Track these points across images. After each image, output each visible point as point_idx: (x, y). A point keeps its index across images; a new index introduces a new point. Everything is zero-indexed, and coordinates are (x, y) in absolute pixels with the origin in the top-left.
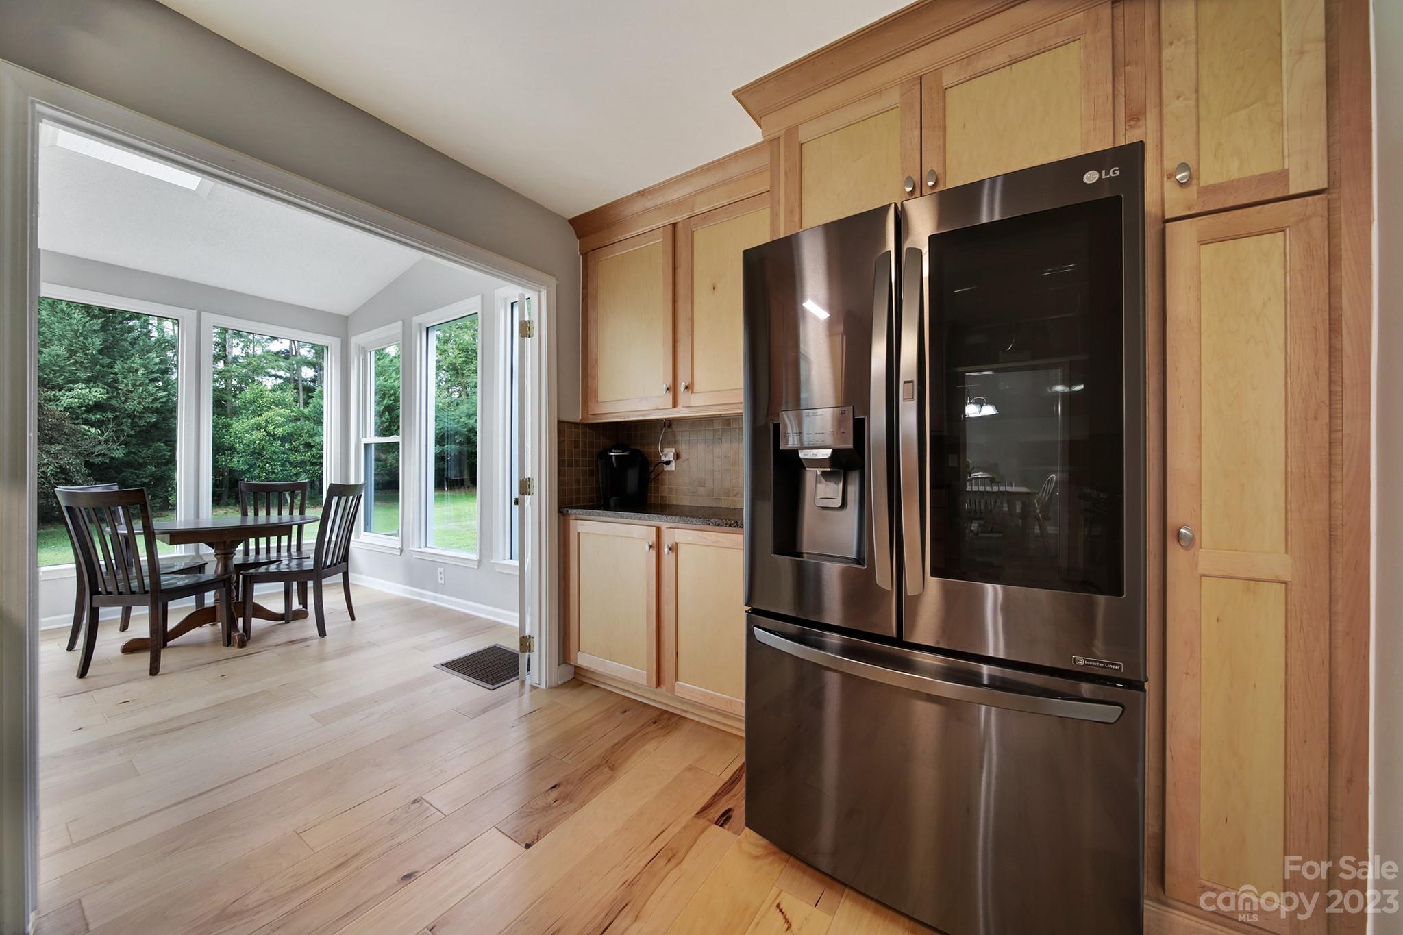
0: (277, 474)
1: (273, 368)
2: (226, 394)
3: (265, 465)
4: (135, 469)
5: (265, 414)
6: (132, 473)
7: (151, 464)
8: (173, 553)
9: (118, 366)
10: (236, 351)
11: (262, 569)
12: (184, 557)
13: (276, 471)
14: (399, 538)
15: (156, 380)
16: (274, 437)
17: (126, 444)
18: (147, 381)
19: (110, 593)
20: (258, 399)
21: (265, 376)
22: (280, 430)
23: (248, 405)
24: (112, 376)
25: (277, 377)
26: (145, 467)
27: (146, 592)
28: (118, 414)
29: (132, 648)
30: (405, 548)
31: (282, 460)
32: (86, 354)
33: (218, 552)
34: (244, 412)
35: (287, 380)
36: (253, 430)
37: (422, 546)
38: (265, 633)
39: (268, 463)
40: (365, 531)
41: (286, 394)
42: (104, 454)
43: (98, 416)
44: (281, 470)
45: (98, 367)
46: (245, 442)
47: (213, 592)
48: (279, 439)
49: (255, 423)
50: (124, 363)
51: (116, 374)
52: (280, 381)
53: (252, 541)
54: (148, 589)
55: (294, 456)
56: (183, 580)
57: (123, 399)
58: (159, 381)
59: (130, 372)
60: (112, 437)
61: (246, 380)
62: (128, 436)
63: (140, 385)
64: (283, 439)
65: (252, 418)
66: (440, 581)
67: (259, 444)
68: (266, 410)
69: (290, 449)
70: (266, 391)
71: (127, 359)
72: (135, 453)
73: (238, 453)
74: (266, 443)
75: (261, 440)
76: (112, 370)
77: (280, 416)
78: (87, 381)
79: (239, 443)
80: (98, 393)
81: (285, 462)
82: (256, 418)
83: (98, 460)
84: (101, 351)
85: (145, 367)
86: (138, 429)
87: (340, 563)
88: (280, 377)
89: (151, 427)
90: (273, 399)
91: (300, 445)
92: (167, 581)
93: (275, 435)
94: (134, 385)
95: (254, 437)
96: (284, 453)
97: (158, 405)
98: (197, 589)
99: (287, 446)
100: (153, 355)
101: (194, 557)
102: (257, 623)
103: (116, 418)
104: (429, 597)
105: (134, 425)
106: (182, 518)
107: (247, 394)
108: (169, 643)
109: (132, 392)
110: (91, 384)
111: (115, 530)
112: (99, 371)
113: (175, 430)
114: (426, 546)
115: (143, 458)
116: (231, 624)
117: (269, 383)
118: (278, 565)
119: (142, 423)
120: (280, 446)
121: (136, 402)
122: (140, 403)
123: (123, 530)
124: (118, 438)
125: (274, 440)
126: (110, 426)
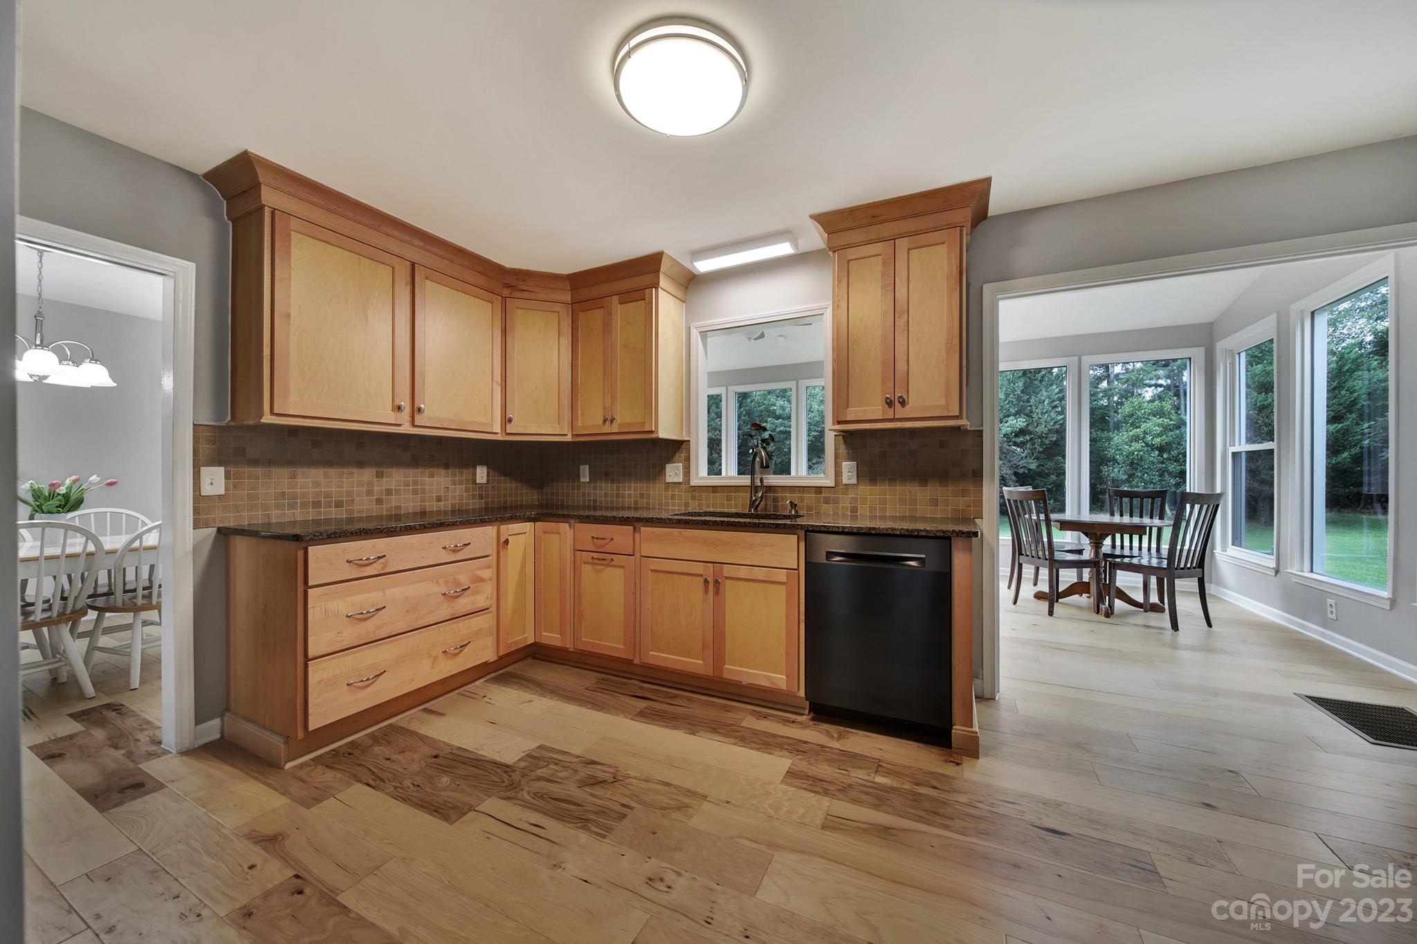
0: (1154, 484)
1: (1151, 379)
2: (1109, 411)
3: (1144, 475)
4: (1044, 478)
5: (1144, 425)
6: (1041, 481)
7: (1053, 474)
8: (1064, 538)
9: (1032, 401)
10: (1118, 369)
11: (1126, 560)
12: (1071, 543)
13: (1154, 481)
14: (1274, 557)
15: (1056, 407)
16: (1153, 447)
17: (1037, 458)
18: (1050, 409)
19: (1027, 556)
20: (1137, 412)
21: (1144, 388)
22: (1158, 440)
23: (1127, 418)
24: (1029, 408)
25: (1157, 386)
26: (1050, 476)
27: (1046, 559)
28: (1032, 436)
29: (1039, 596)
30: (1281, 570)
31: (1161, 470)
32: (1015, 395)
33: (1092, 541)
34: (1124, 425)
35: (1168, 388)
36: (1132, 442)
37: (1305, 570)
38: (1125, 614)
39: (1146, 473)
40: (1233, 544)
41: (1164, 403)
42: (1025, 467)
43: (1021, 439)
44: (1159, 481)
45: (1021, 403)
46: (1124, 453)
47: (1089, 569)
48: (1157, 448)
49: (1134, 435)
50: (1036, 397)
51: (1031, 406)
52: (1160, 389)
53: (1118, 536)
54: (1047, 557)
55: (1173, 466)
56: (1070, 557)
57: (1036, 424)
58: (1058, 407)
59: (1040, 403)
60: (1029, 453)
61: (1126, 395)
62: (1039, 452)
63: (1046, 412)
64: (1161, 449)
65: (1131, 431)
66: (1330, 615)
67: (1137, 455)
68: (1145, 422)
69: (1169, 459)
70: (1144, 403)
71: (1037, 394)
72: (1043, 466)
73: (1118, 464)
74: (1144, 453)
75: (1139, 451)
76: (1028, 404)
77: (1158, 426)
78: (1015, 415)
79: (1120, 455)
80: (1020, 423)
81: (1164, 471)
82: (1135, 430)
83: (1021, 471)
84: (1022, 392)
85: (1049, 398)
86: (1045, 447)
87: (1194, 568)
88: (1161, 386)
89: (1053, 445)
90: (1151, 409)
91: (1179, 454)
92: (1059, 556)
93: (1153, 445)
94: (1042, 413)
95: (1133, 448)
96: (1162, 463)
97: (1057, 426)
98: (1079, 565)
99: (1165, 456)
100: (1054, 387)
101: (1077, 545)
102: (1119, 604)
103: (1031, 439)
104: (1313, 631)
105: (1042, 444)
106: (1069, 515)
107: (1127, 409)
108: (1060, 600)
109: (1041, 418)
110: (1018, 416)
111: (1030, 517)
112: (1022, 406)
113: (1065, 446)
114: (1312, 571)
115: (1048, 469)
116: (1100, 599)
117: (1149, 393)
118: (1139, 560)
119: (1047, 442)
120: (1158, 456)
121: (1043, 426)
122: (1046, 426)
123: (1034, 517)
124: (1033, 454)
125: (1153, 450)
126: (1028, 446)
